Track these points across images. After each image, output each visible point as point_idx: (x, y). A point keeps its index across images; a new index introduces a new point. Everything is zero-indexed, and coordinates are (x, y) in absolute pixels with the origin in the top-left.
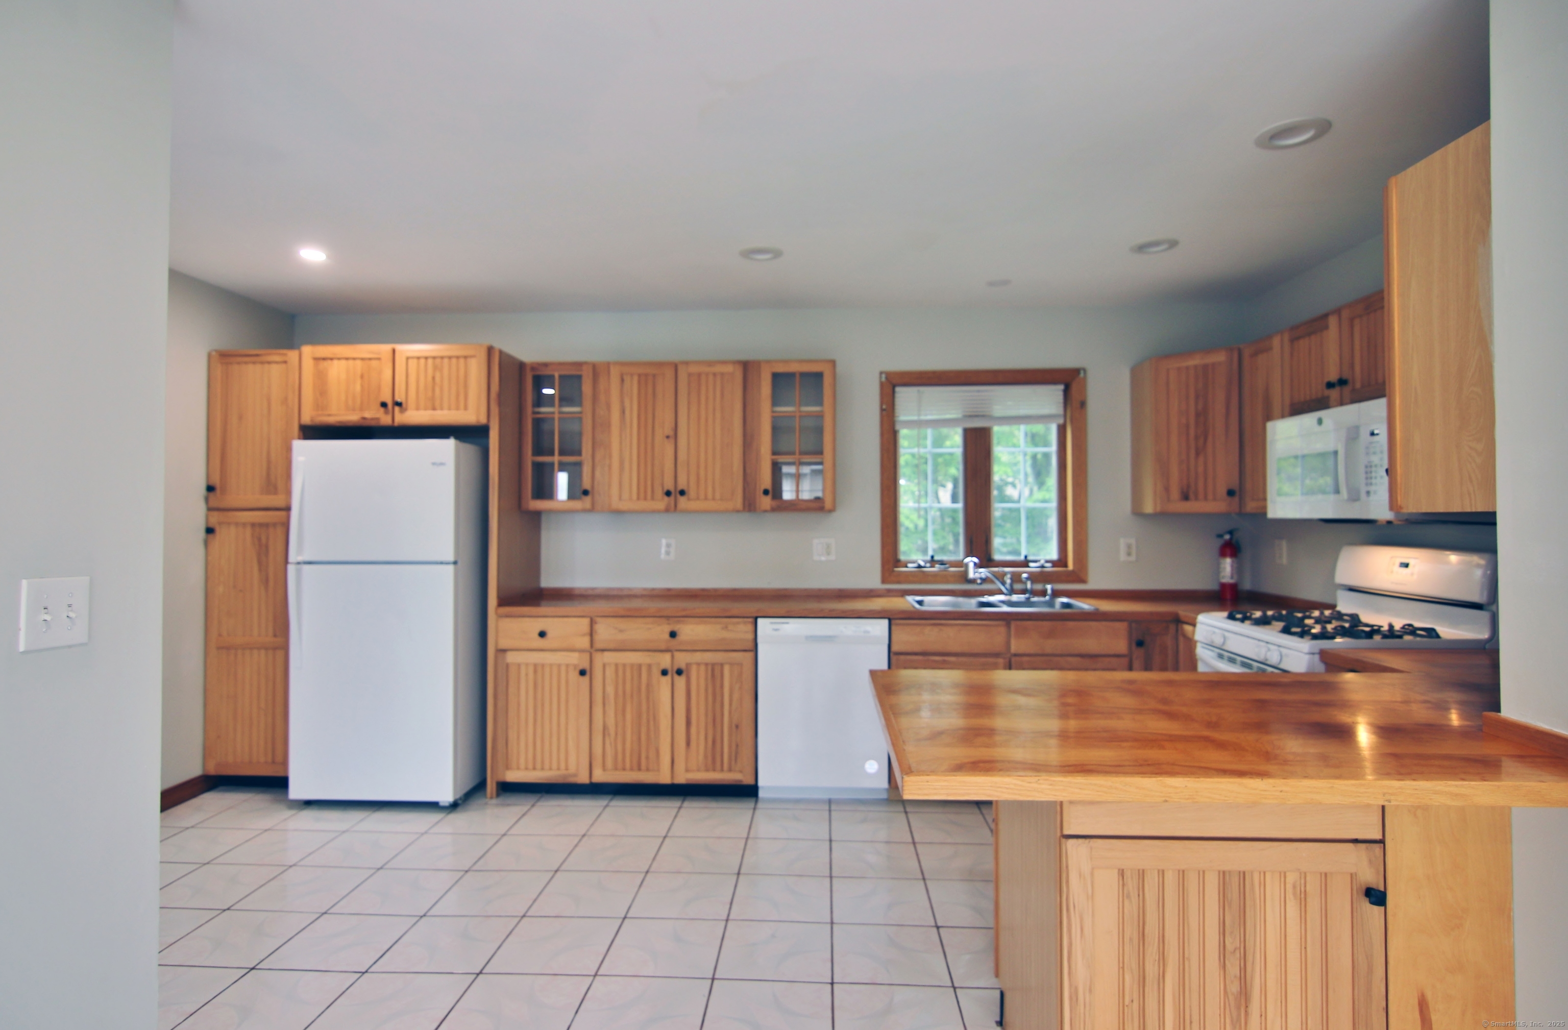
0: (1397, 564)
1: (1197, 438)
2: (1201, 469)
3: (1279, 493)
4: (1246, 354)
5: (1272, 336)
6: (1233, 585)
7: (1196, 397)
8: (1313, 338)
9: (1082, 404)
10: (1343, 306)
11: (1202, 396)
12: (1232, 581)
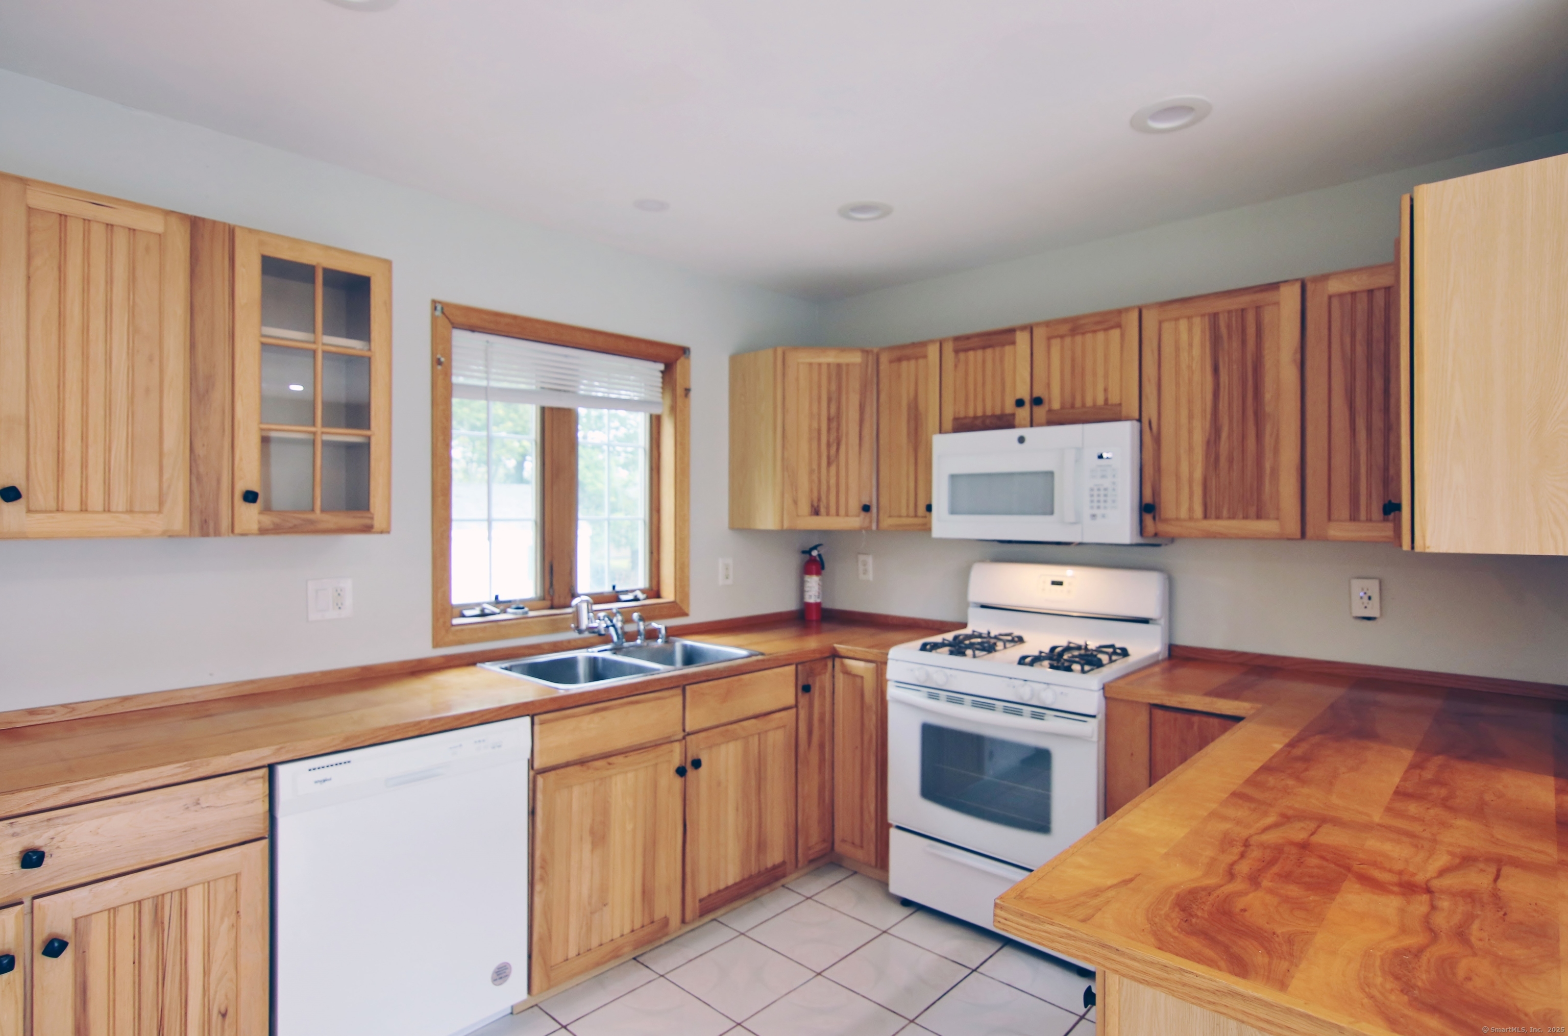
0: (1050, 583)
1: (829, 445)
2: (833, 481)
3: (953, 511)
4: (884, 359)
5: (924, 344)
6: (818, 605)
7: (829, 400)
8: (989, 352)
9: (687, 391)
10: (1038, 324)
11: (836, 399)
12: (818, 601)
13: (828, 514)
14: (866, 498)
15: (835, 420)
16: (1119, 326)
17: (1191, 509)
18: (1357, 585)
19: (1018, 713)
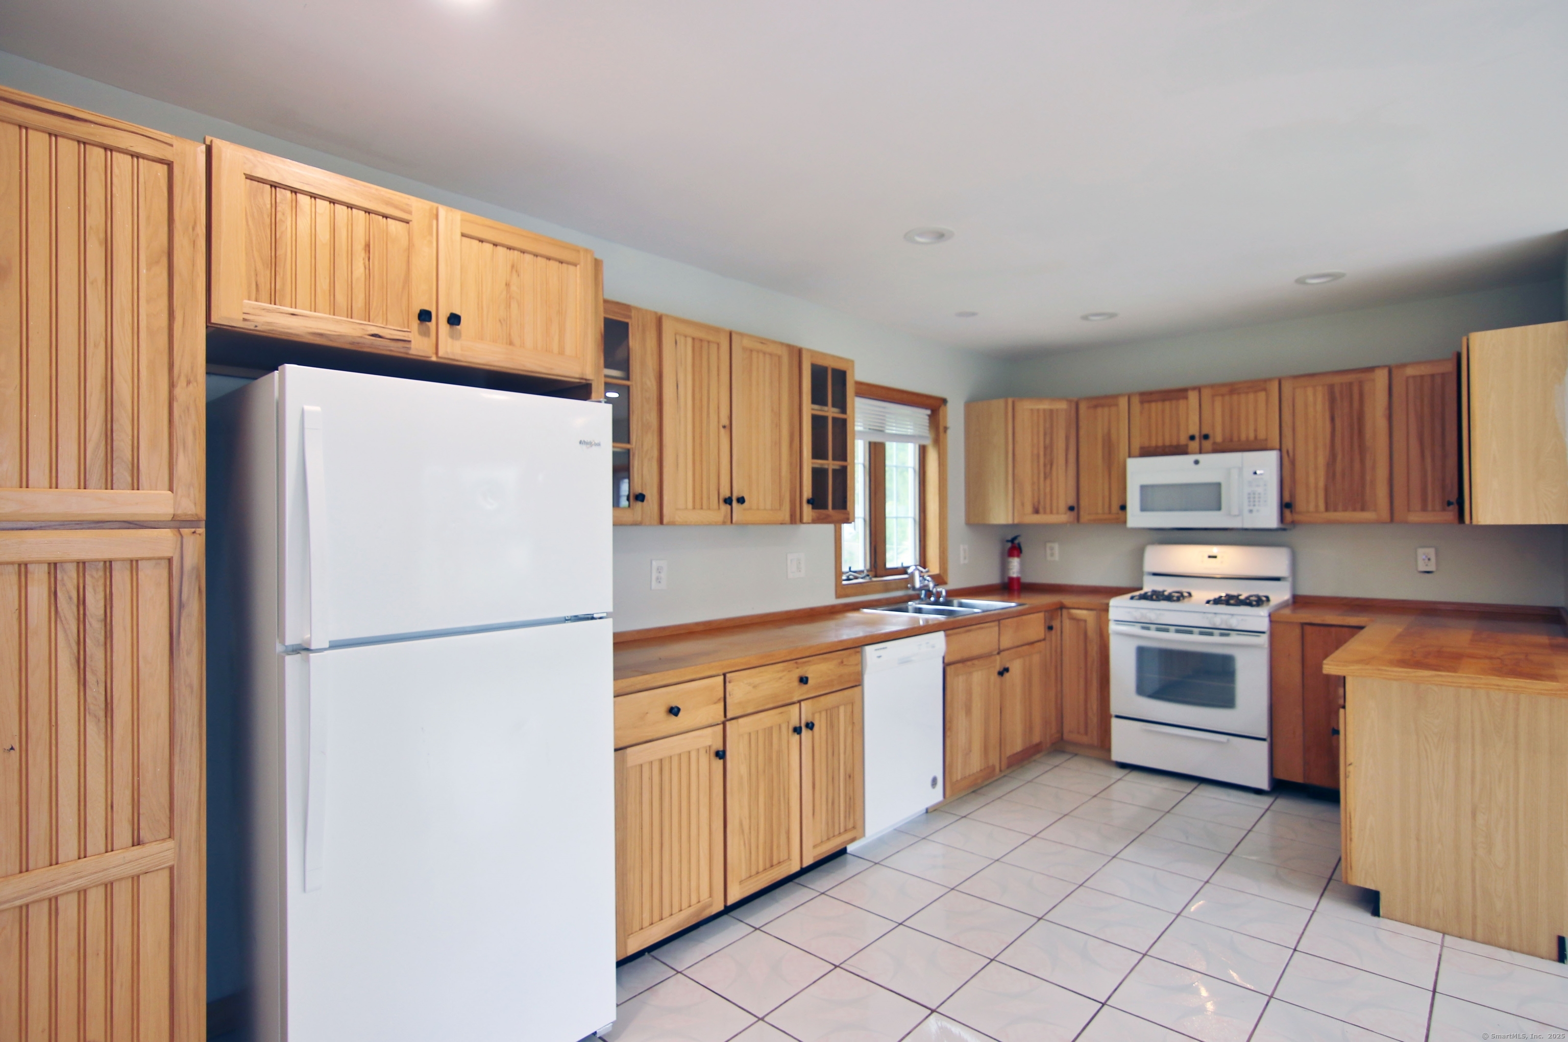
0: (1207, 556)
1: (1045, 465)
2: (1048, 490)
3: (1143, 509)
4: (1083, 407)
5: (1116, 397)
6: (1018, 579)
7: (1045, 434)
8: (1167, 404)
9: (946, 429)
10: (1205, 386)
11: (1049, 433)
12: (1019, 575)
13: (1045, 513)
14: (1072, 501)
15: (1049, 449)
16: (1265, 390)
17: (1317, 506)
18: (1421, 551)
19: (1211, 634)
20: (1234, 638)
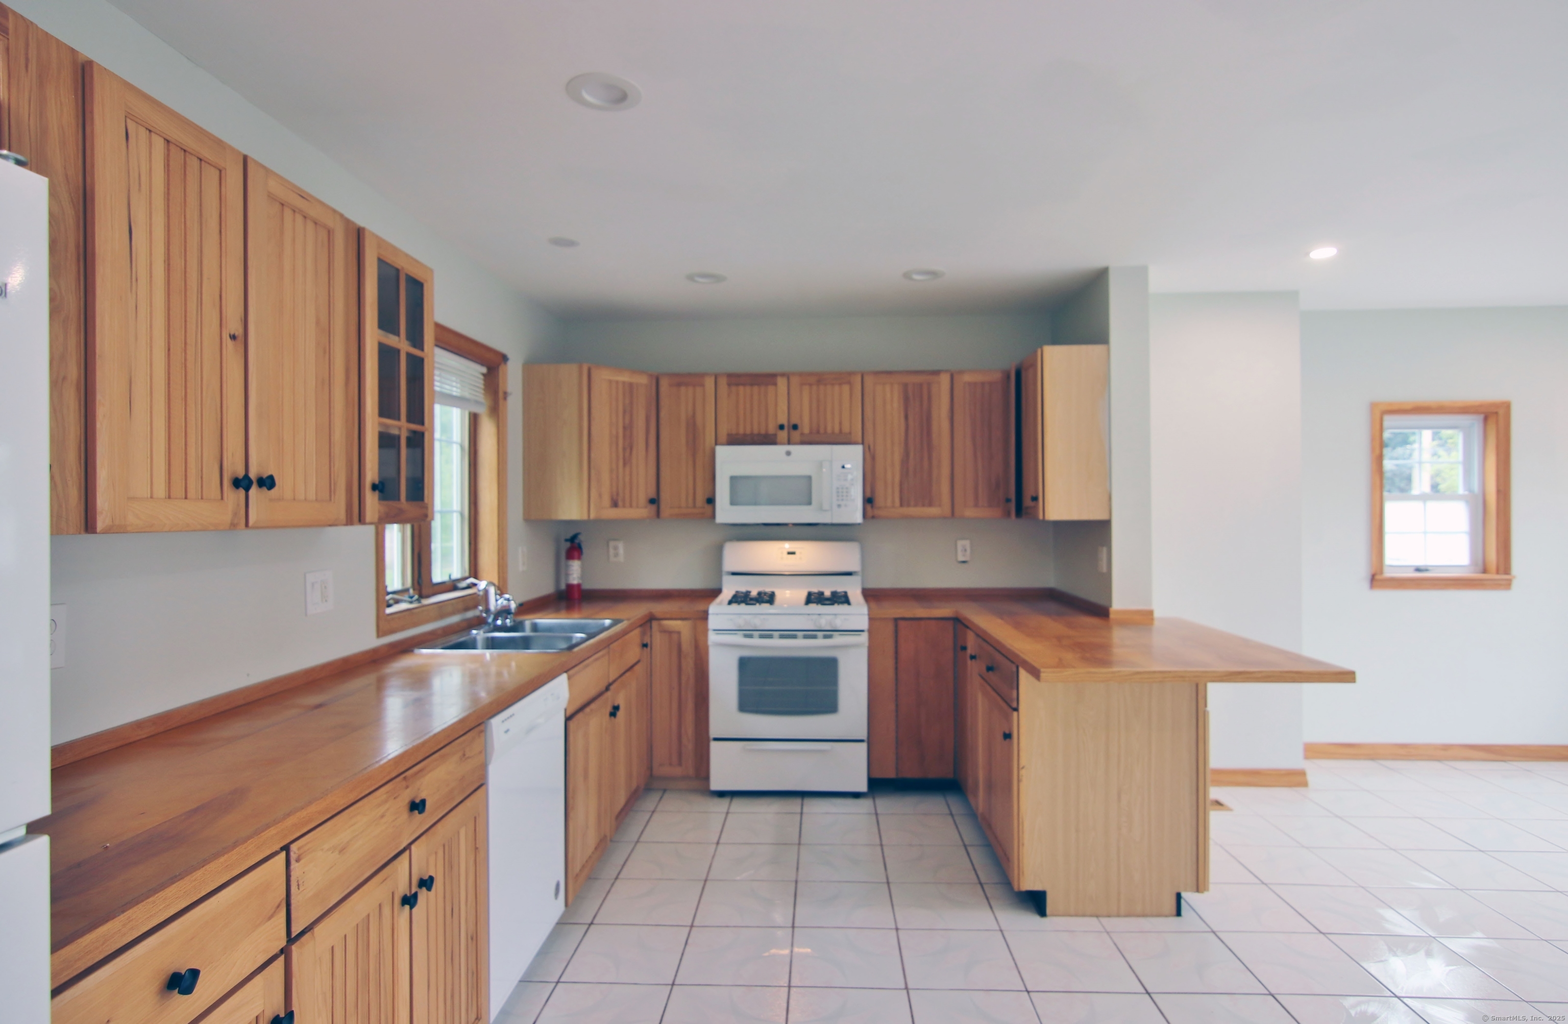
0: (785, 553)
1: (624, 449)
2: (627, 479)
3: (733, 502)
4: (664, 384)
5: (703, 375)
6: (579, 586)
7: (624, 412)
8: (756, 388)
9: (506, 394)
10: (794, 374)
11: (629, 411)
12: (580, 582)
13: (624, 506)
14: (652, 494)
15: (628, 429)
16: (849, 383)
17: (893, 502)
18: (960, 543)
19: (815, 637)
20: (838, 640)
